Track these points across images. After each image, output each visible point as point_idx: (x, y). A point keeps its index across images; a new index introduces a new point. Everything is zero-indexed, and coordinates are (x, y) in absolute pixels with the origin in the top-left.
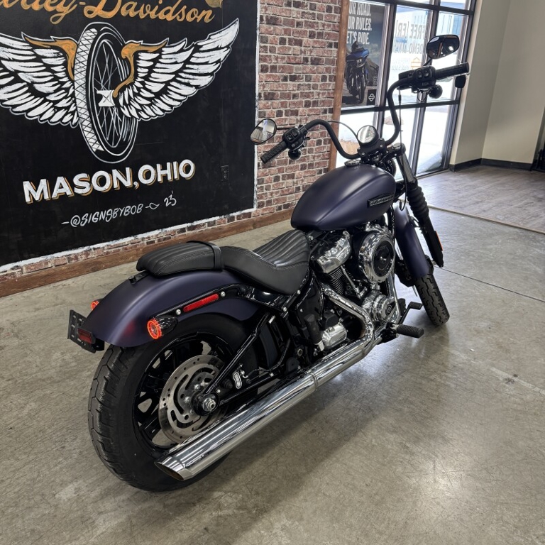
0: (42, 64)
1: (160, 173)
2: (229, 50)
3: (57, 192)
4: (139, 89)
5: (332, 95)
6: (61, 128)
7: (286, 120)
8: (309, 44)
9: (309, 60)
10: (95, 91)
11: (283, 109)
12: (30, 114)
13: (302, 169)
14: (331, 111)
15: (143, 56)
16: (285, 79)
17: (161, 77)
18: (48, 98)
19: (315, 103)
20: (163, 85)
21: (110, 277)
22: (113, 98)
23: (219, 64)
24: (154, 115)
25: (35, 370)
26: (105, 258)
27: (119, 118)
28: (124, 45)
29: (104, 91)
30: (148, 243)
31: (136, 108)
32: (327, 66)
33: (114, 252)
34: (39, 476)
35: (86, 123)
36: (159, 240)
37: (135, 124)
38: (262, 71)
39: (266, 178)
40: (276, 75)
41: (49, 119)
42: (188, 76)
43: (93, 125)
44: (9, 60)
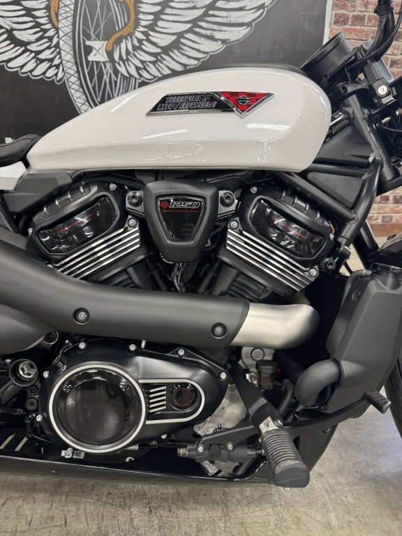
0: (21, 8)
4: (140, 41)
6: (43, 83)
10: (84, 41)
12: (10, 65)
17: (171, 26)
18: (29, 47)
20: (173, 38)
22: (106, 50)
27: (113, 76)
29: (94, 42)
31: (135, 65)
37: (134, 86)
40: (363, 31)
41: (31, 71)
42: (211, 26)
43: (81, 83)
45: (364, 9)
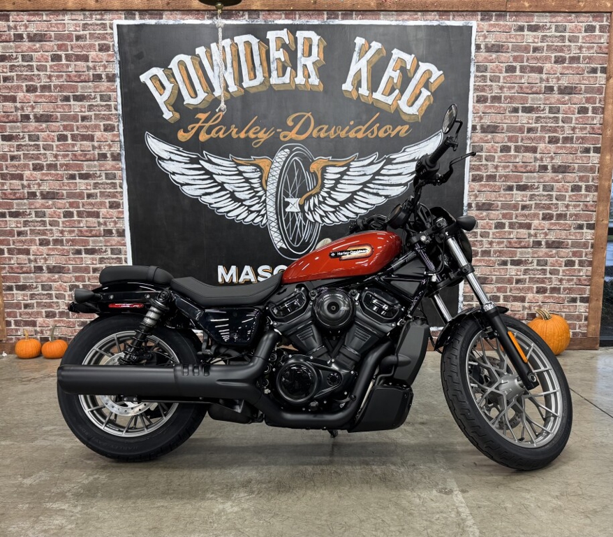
0: (242, 178)
3: (243, 278)
4: (324, 198)
5: (591, 208)
6: (252, 227)
7: (510, 233)
8: (549, 150)
9: (549, 168)
10: (284, 198)
11: (506, 221)
12: (229, 215)
13: (538, 292)
15: (330, 170)
16: (510, 188)
17: (347, 188)
18: (244, 203)
19: (560, 216)
20: (349, 195)
22: (299, 205)
24: (338, 221)
27: (303, 222)
28: (313, 161)
29: (291, 199)
31: (320, 215)
32: (582, 174)
35: (273, 224)
37: (318, 229)
38: (474, 180)
40: (496, 185)
41: (244, 219)
42: (377, 187)
43: (279, 227)
44: (219, 175)
45: (495, 170)
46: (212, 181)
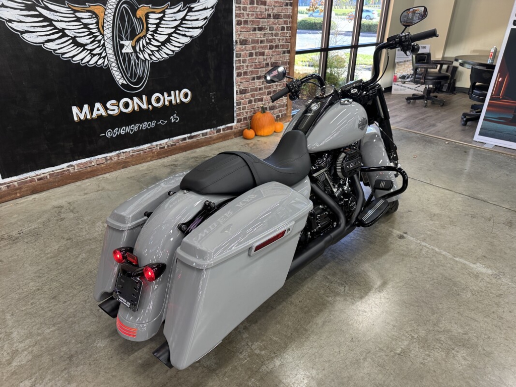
0: (81, 23)
1: (167, 99)
2: (213, 10)
3: (95, 113)
4: (150, 39)
5: (289, 41)
6: (96, 69)
7: (256, 59)
8: (271, 4)
9: (272, 15)
10: (119, 42)
11: (254, 52)
12: (74, 59)
13: (268, 94)
14: (289, 52)
15: (151, 16)
16: (255, 29)
17: (165, 30)
18: (86, 47)
19: (277, 47)
20: (167, 37)
21: (135, 172)
22: (132, 46)
23: (206, 20)
24: (161, 58)
25: (85, 233)
26: (131, 159)
27: (136, 60)
28: (138, 8)
29: (125, 42)
30: (160, 148)
31: (148, 53)
32: (285, 20)
33: (137, 154)
34: (88, 299)
35: (114, 64)
36: (168, 146)
37: (148, 65)
38: (238, 24)
39: (242, 101)
40: (248, 27)
41: (88, 62)
42: (184, 29)
43: (119, 66)
44: (58, 21)
46: (52, 28)
